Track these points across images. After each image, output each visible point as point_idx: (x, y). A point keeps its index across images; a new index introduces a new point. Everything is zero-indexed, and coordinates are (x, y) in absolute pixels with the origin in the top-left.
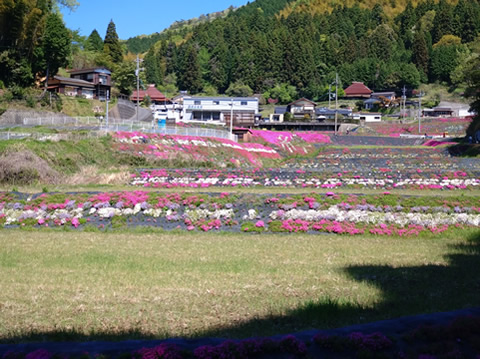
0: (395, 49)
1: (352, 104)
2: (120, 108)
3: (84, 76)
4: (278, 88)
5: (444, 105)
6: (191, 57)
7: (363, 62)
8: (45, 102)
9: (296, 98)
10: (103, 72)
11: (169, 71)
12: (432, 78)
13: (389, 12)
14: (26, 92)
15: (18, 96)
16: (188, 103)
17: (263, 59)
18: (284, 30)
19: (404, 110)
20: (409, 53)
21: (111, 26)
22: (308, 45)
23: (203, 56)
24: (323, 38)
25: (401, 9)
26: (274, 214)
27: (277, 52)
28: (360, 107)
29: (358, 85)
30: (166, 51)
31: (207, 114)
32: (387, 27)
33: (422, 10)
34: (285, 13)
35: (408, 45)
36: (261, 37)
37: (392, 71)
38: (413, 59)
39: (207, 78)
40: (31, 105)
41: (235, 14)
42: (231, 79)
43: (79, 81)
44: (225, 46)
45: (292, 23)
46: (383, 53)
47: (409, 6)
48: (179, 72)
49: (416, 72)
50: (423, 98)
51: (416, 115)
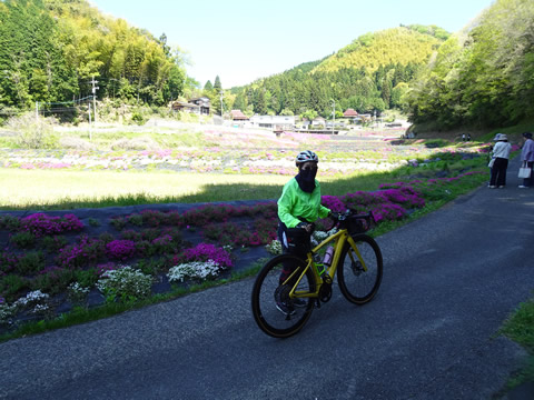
0: (372, 91)
1: (347, 121)
2: (215, 120)
3: (195, 102)
4: (308, 112)
5: (397, 121)
6: (261, 96)
7: (354, 98)
8: (171, 115)
9: (316, 117)
10: (206, 100)
11: (249, 104)
12: (391, 107)
13: (370, 70)
14: (160, 109)
15: (156, 112)
16: (257, 118)
17: (299, 96)
18: (312, 81)
19: (375, 124)
20: (379, 93)
21: (217, 78)
22: (324, 89)
23: (268, 95)
24: (333, 85)
25: (376, 68)
26: (245, 163)
27: (307, 93)
28: (351, 122)
29: (351, 111)
30: (249, 92)
31: (267, 125)
32: (368, 78)
33: (388, 68)
34: (313, 72)
35: (379, 88)
36: (299, 85)
37: (369, 103)
38: (382, 96)
39: (270, 107)
40: (163, 117)
41: (287, 73)
42: (282, 108)
43: (192, 104)
44: (279, 90)
45: (316, 77)
46: (365, 93)
47: (381, 66)
48: (255, 104)
49: (383, 103)
50: (387, 118)
51: (382, 125)
